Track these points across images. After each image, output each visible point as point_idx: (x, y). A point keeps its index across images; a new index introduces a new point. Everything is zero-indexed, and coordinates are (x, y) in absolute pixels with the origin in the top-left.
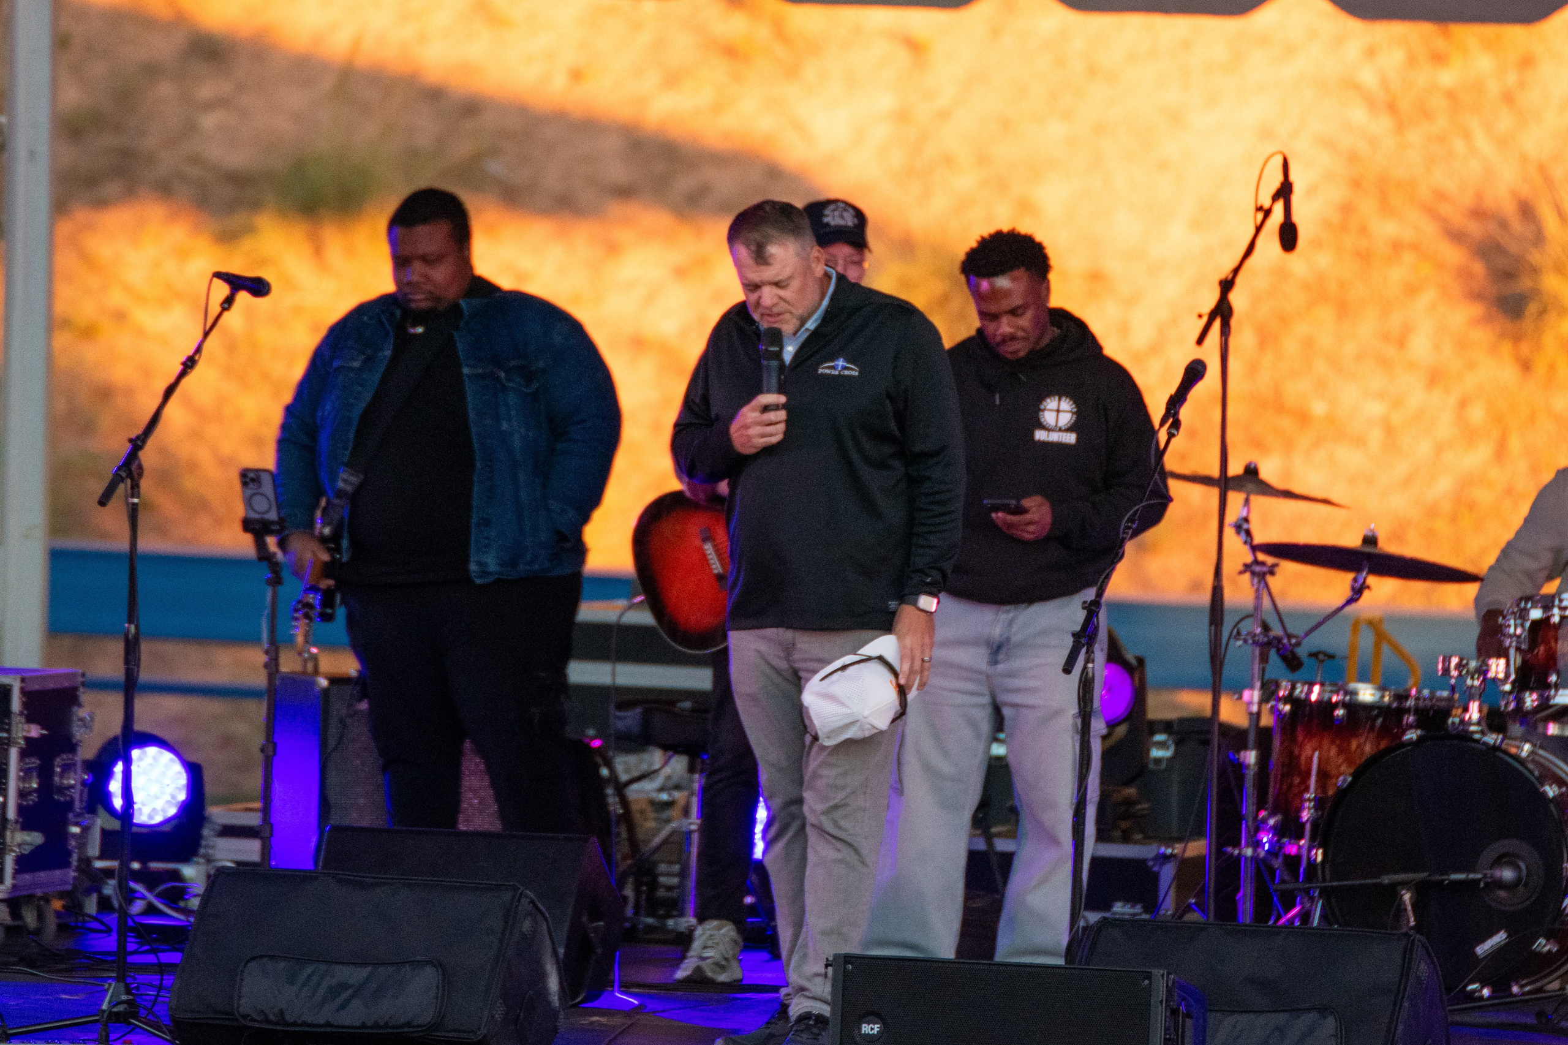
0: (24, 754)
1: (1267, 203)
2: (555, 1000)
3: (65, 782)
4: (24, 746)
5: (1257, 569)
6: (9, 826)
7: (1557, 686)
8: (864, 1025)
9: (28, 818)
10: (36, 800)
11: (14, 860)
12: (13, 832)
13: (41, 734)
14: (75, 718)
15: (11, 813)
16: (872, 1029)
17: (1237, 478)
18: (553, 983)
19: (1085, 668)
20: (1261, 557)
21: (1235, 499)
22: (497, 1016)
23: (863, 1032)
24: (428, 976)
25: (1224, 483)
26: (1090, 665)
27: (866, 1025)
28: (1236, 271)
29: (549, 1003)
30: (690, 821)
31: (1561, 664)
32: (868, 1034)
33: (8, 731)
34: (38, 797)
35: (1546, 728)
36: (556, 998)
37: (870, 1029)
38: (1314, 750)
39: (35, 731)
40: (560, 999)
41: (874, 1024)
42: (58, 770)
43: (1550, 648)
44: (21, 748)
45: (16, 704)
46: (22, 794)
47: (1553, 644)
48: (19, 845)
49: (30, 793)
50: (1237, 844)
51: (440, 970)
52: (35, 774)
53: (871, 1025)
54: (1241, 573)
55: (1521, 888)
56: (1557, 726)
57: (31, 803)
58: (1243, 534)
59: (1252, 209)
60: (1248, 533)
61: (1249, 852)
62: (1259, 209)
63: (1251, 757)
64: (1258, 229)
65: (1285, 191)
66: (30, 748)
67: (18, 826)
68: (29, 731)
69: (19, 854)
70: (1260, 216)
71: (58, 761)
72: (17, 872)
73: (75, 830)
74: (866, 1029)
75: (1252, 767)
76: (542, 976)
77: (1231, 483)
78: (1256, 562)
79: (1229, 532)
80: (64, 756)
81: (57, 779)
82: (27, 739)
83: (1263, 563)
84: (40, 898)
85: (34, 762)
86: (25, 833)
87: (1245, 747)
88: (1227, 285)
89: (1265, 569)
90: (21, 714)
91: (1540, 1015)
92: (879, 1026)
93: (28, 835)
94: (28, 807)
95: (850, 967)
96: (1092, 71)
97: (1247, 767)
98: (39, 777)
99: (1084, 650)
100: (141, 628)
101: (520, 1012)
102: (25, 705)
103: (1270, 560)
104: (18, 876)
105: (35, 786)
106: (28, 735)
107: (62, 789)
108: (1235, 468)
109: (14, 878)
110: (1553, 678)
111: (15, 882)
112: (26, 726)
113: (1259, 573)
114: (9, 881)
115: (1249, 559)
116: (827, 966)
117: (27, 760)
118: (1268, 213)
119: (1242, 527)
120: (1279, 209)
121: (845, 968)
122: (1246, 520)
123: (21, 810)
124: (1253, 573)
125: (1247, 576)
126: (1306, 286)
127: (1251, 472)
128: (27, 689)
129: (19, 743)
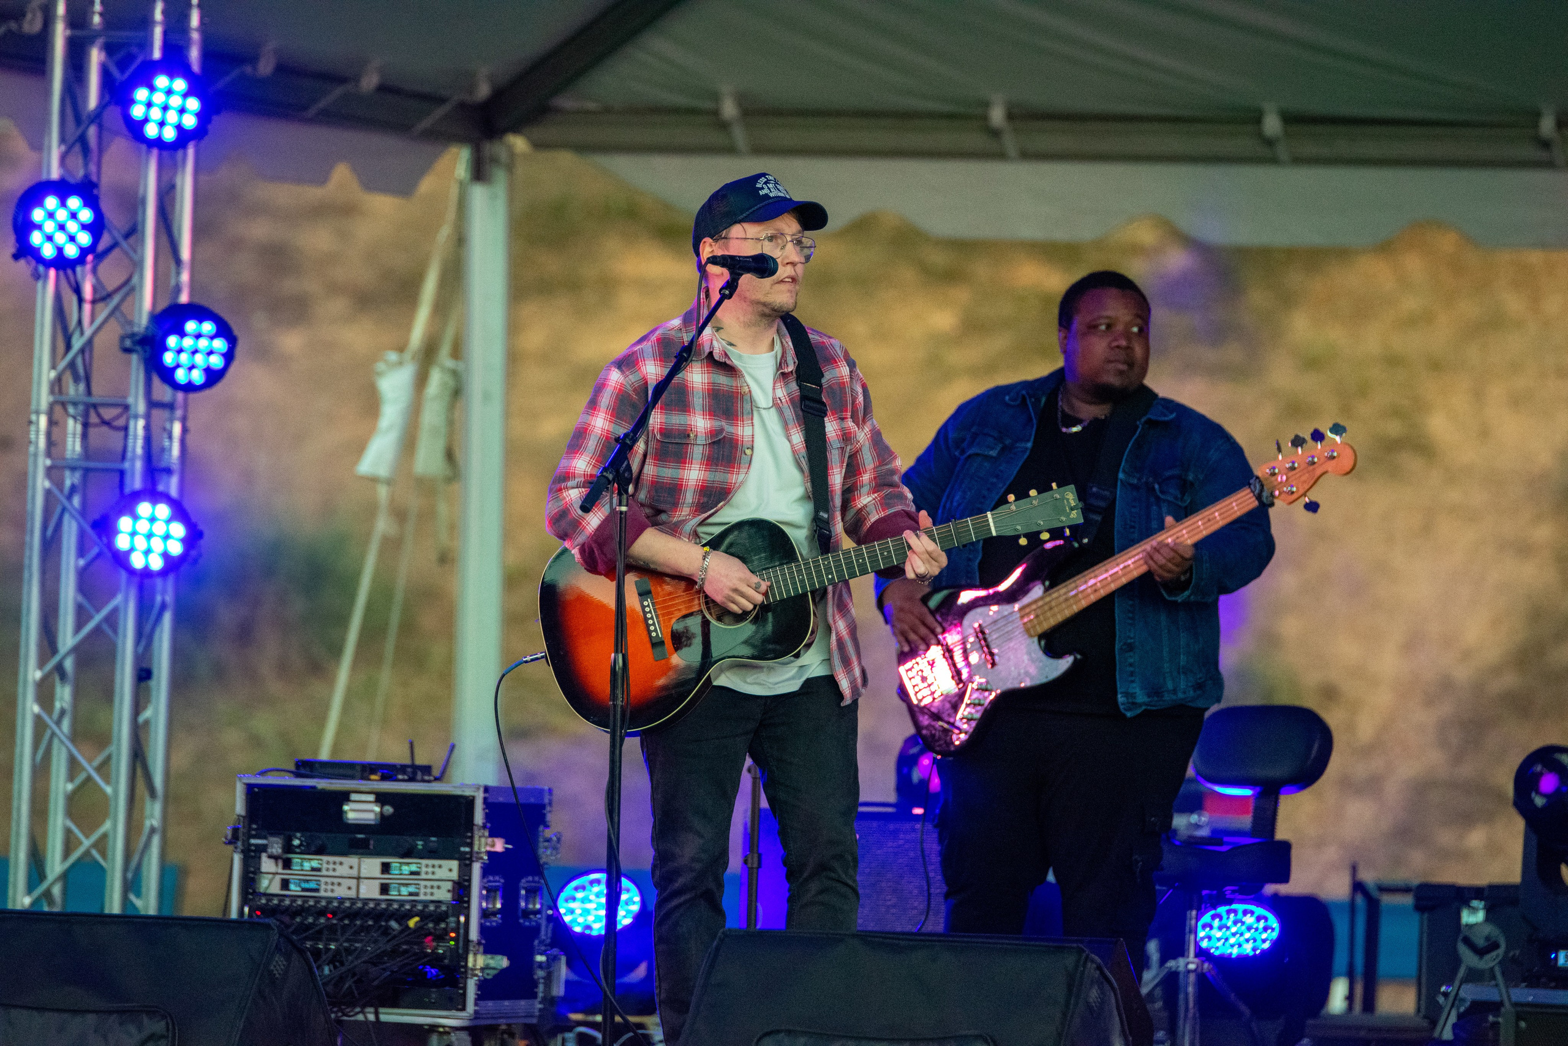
0: (486, 871)
3: (531, 906)
4: (487, 862)
6: (471, 948)
9: (491, 943)
10: (500, 921)
11: (476, 984)
12: (475, 954)
13: (506, 849)
14: (541, 839)
15: (474, 934)
30: (1188, 960)
33: (471, 845)
34: (501, 918)
39: (499, 845)
42: (523, 892)
44: (484, 864)
45: (479, 817)
46: (485, 914)
48: (482, 969)
49: (494, 914)
52: (498, 893)
57: (494, 924)
66: (494, 864)
67: (481, 949)
68: (493, 846)
69: (483, 978)
71: (523, 882)
72: (479, 998)
73: (540, 958)
80: (530, 878)
81: (523, 904)
82: (489, 853)
84: (504, 1032)
85: (498, 881)
86: (489, 956)
90: (484, 827)
93: (492, 958)
94: (491, 928)
95: (1523, 1024)
98: (503, 897)
100: (630, 658)
102: (488, 817)
104: (481, 1003)
105: (499, 906)
106: (492, 850)
107: (527, 913)
109: (476, 1004)
111: (476, 1008)
112: (490, 840)
114: (471, 1007)
117: (491, 878)
121: (1517, 1026)
123: (483, 930)
128: (490, 800)
129: (482, 858)
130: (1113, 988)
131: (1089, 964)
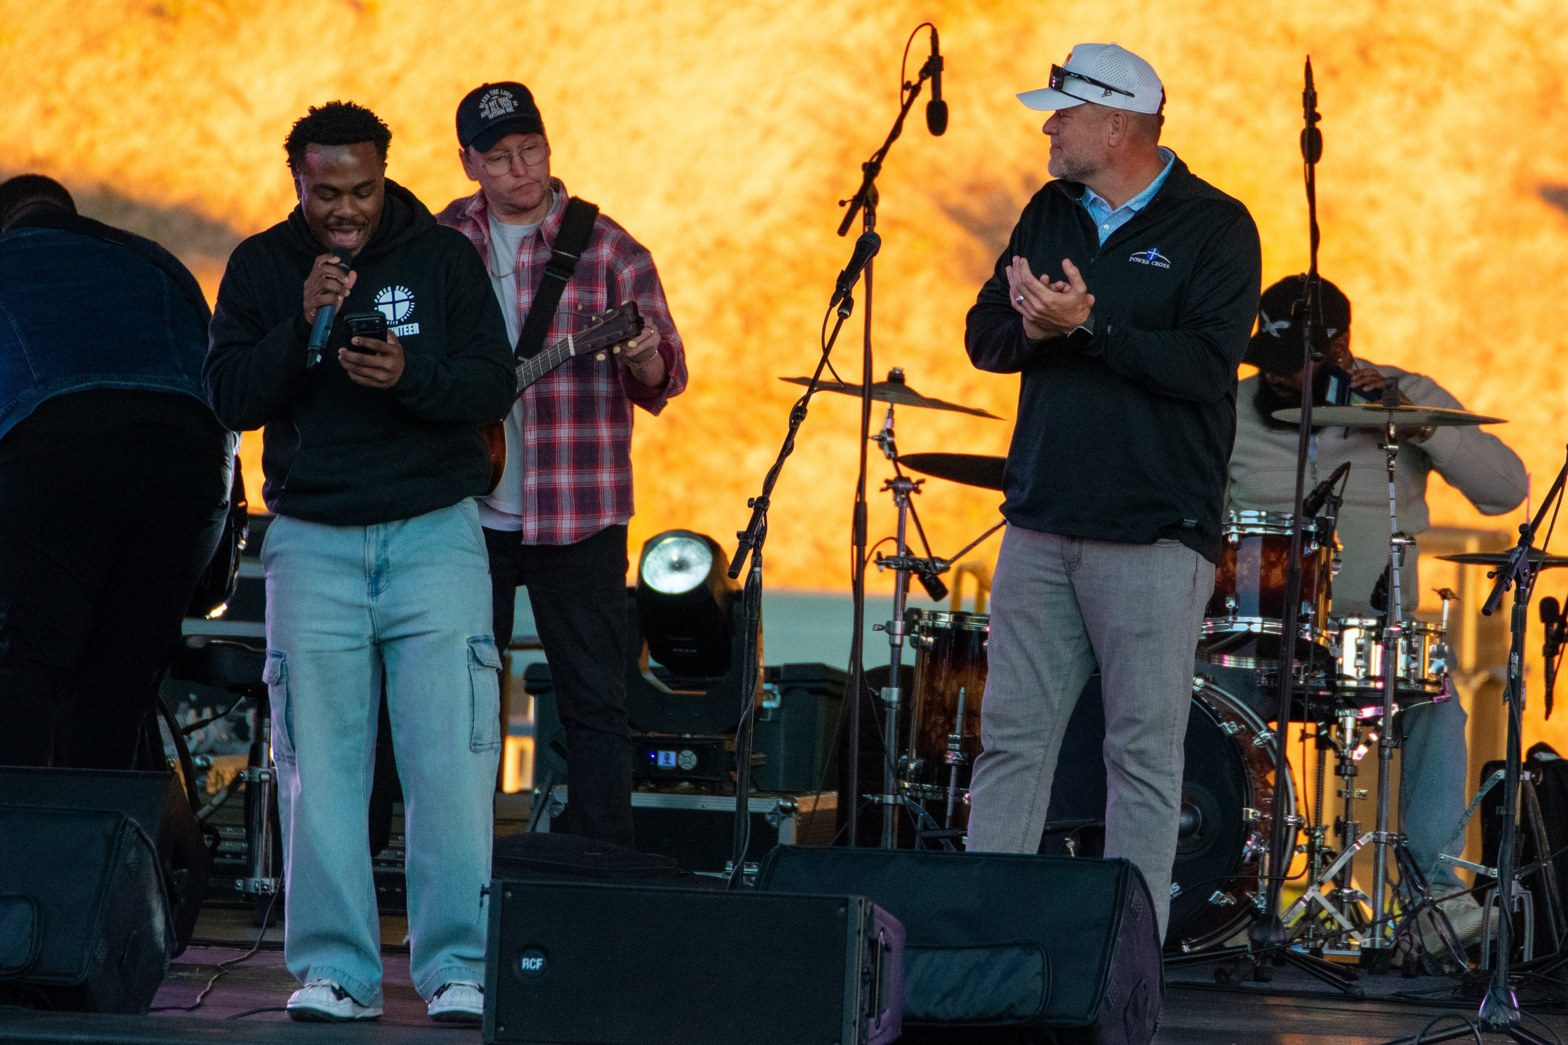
1: (915, 81)
2: (161, 940)
5: (901, 485)
7: (1235, 612)
8: (524, 960)
16: (534, 964)
17: (881, 385)
18: (159, 922)
19: (752, 572)
20: (905, 471)
21: (879, 407)
22: (99, 957)
23: (524, 967)
24: (22, 912)
25: (868, 391)
26: (757, 569)
27: (528, 959)
28: (882, 153)
29: (154, 945)
30: (261, 770)
31: (1239, 589)
32: (529, 969)
35: (1222, 661)
36: (162, 939)
37: (532, 964)
38: (960, 686)
40: (166, 940)
41: (536, 958)
43: (1228, 571)
47: (1231, 565)
50: (880, 790)
51: (35, 908)
53: (533, 960)
54: (882, 490)
55: (1196, 836)
56: (1232, 658)
58: (886, 447)
59: (898, 87)
60: (892, 447)
61: (890, 799)
62: (906, 86)
63: (893, 694)
64: (905, 108)
65: (934, 67)
70: (907, 94)
74: (527, 963)
75: (894, 706)
76: (149, 914)
77: (874, 390)
78: (900, 478)
79: (872, 445)
83: (908, 480)
87: (888, 684)
88: (871, 169)
89: (909, 486)
91: (1218, 974)
92: (541, 960)
95: (509, 894)
96: (555, 33)
97: (890, 704)
99: (751, 552)
101: (124, 954)
103: (915, 476)
108: (880, 375)
110: (1231, 604)
113: (901, 489)
115: (892, 475)
116: (483, 893)
118: (915, 90)
119: (887, 440)
120: (927, 84)
121: (504, 897)
122: (890, 432)
124: (896, 491)
125: (890, 492)
126: (793, 265)
127: (896, 379)
130: (152, 851)
131: (127, 828)
